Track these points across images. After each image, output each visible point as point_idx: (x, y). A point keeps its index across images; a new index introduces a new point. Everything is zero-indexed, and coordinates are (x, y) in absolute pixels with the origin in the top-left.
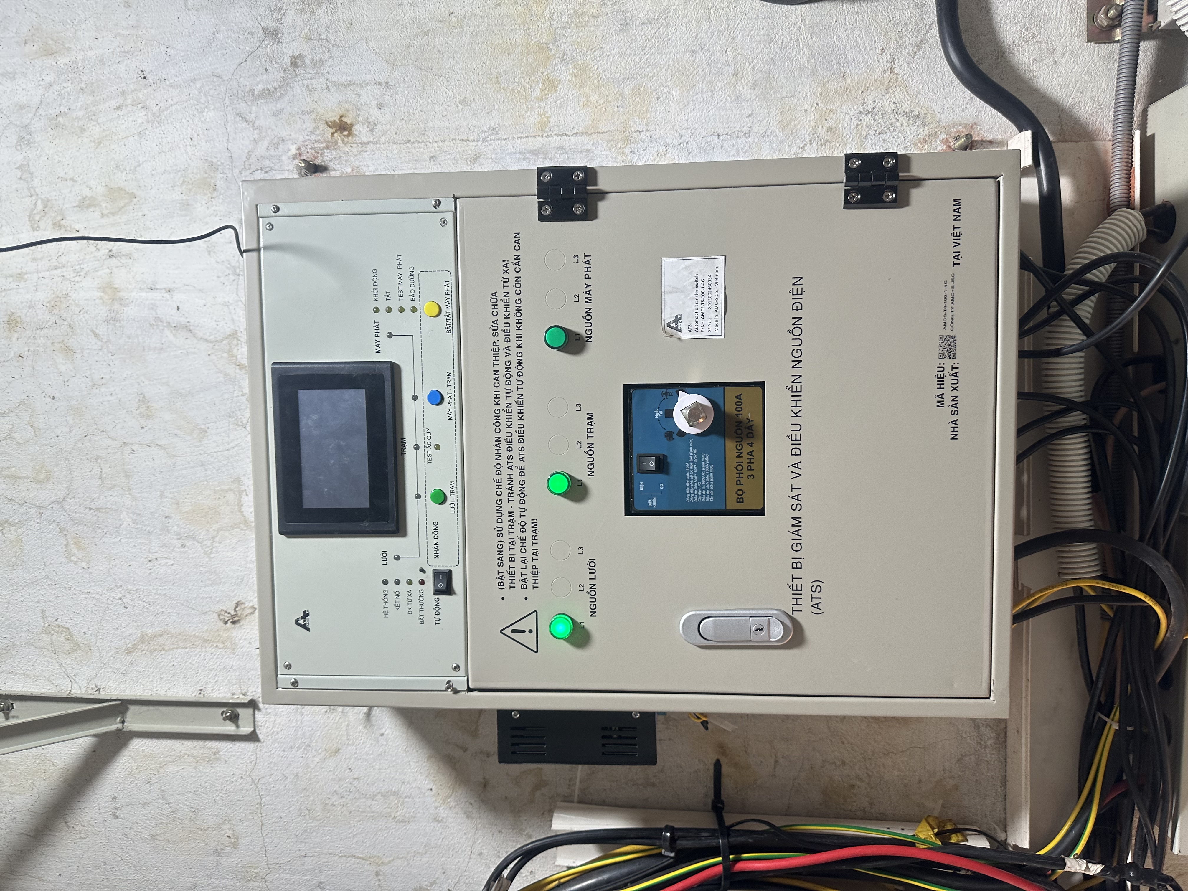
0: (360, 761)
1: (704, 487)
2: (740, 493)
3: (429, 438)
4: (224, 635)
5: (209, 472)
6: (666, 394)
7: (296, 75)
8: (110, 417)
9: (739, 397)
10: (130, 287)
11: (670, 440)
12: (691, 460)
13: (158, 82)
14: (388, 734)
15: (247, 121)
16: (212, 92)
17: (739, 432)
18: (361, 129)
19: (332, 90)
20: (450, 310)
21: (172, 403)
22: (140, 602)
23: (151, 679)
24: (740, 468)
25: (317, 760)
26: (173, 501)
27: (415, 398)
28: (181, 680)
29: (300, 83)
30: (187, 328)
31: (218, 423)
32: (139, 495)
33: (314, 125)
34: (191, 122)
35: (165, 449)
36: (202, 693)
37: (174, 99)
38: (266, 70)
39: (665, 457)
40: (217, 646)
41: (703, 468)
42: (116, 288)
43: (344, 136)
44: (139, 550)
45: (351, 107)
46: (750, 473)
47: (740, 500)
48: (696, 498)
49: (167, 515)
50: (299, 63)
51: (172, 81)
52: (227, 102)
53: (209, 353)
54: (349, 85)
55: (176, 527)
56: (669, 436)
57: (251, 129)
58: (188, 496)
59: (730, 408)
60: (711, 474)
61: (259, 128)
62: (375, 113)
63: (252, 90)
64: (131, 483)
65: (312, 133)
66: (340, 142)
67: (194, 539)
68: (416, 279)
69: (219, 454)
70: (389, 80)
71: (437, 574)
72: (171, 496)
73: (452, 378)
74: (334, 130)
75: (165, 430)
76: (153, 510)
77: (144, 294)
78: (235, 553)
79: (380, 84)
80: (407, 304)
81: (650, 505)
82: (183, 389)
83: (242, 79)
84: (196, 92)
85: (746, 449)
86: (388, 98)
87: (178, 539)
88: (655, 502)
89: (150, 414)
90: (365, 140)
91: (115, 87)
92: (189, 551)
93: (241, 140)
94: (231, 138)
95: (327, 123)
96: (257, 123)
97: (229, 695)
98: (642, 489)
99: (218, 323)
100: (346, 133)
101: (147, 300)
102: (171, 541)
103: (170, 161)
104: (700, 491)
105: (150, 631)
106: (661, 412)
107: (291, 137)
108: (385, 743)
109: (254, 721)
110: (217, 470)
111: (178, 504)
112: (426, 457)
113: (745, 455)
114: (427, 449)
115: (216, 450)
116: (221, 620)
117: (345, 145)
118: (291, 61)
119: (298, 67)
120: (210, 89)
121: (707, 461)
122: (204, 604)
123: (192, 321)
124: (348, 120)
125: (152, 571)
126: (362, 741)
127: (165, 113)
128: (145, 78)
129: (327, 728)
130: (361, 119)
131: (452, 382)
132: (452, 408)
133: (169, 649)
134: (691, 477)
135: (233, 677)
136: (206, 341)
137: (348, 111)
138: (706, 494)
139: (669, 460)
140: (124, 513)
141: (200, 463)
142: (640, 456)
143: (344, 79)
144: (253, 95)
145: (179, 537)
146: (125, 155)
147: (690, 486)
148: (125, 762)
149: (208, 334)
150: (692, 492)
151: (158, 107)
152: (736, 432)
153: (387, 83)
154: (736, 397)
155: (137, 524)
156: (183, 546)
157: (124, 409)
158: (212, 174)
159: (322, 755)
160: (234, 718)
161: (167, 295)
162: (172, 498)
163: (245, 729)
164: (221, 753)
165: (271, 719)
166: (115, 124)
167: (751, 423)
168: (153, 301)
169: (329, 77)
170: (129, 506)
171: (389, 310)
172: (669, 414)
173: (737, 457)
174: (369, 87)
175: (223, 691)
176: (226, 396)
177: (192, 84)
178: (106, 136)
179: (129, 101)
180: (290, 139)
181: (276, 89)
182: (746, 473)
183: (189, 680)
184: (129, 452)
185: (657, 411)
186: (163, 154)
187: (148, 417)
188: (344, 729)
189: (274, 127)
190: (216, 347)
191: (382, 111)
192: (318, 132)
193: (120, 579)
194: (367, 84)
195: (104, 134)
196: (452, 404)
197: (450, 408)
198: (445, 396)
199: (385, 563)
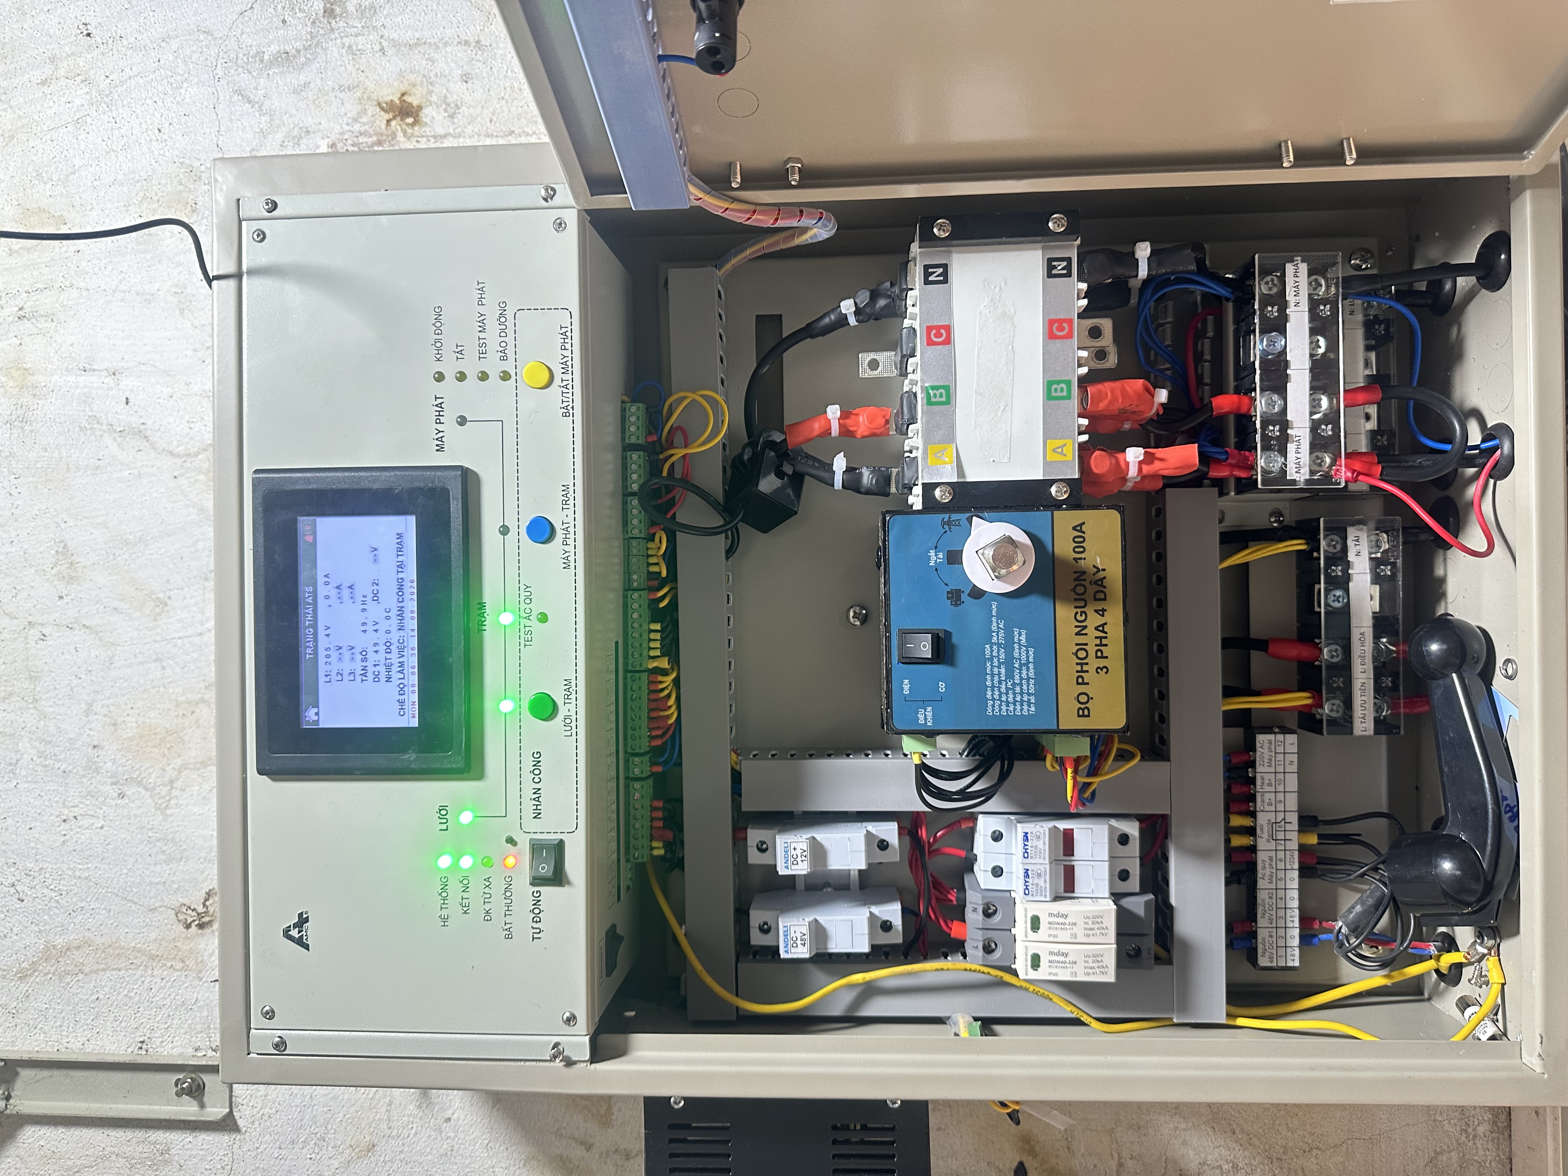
0: (409, 1166)
1: (1018, 689)
2: (1083, 699)
3: (528, 601)
4: (185, 947)
5: (168, 671)
6: (949, 523)
7: (332, 30)
8: (7, 580)
9: (1079, 528)
10: (50, 366)
11: (956, 605)
12: (995, 640)
13: (111, 41)
14: (458, 1119)
15: (250, 102)
16: (196, 56)
17: (1080, 590)
18: (434, 114)
19: (390, 52)
20: (569, 377)
21: (111, 557)
22: (46, 891)
23: (58, 1024)
24: (1082, 654)
25: (335, 1163)
26: (107, 719)
27: (504, 530)
28: (109, 1024)
29: (339, 41)
30: (140, 433)
31: (186, 589)
32: (51, 710)
33: (359, 108)
34: (160, 103)
35: (96, 633)
36: (144, 1046)
37: (134, 68)
38: (284, 22)
39: (948, 634)
40: (172, 966)
41: (1016, 655)
42: (26, 369)
43: (407, 125)
44: (47, 803)
45: (419, 79)
46: (1102, 663)
47: (1084, 712)
48: (1004, 708)
49: (96, 744)
50: (338, 10)
51: (132, 40)
52: (220, 72)
53: (176, 474)
54: (417, 45)
55: (109, 764)
56: (955, 597)
57: (257, 114)
58: (133, 711)
59: (1064, 547)
60: (1031, 666)
61: (271, 113)
62: (457, 88)
63: (259, 54)
64: (38, 689)
65: (355, 120)
66: (400, 134)
67: (140, 783)
68: (510, 323)
69: (186, 640)
70: (482, 38)
71: (536, 848)
72: (105, 711)
73: (571, 495)
74: (391, 116)
75: (98, 601)
76: (72, 736)
77: (72, 379)
78: (207, 808)
79: (467, 43)
80: (493, 367)
81: (921, 721)
82: (130, 533)
83: (244, 36)
84: (171, 58)
85: (1094, 620)
86: (479, 64)
87: (112, 784)
88: (929, 715)
89: (73, 574)
90: (440, 131)
91: (41, 50)
92: (133, 805)
93: (241, 133)
94: (222, 128)
95: (379, 104)
96: (267, 105)
97: (190, 1051)
98: (906, 691)
99: (192, 425)
100: (410, 120)
101: (77, 387)
102: (100, 787)
103: (124, 166)
104: (1011, 696)
105: (60, 941)
106: (941, 555)
107: (320, 127)
108: (452, 1135)
109: (231, 1097)
110: (183, 668)
111: (115, 725)
112: (523, 636)
113: (1091, 631)
114: (524, 621)
115: (180, 634)
116: (179, 921)
117: (409, 139)
118: (324, 7)
119: (335, 18)
120: (194, 52)
121: (1023, 642)
122: (152, 894)
123: (150, 422)
124: (413, 100)
125: (68, 837)
126: (414, 1131)
127: (119, 89)
128: (89, 35)
129: (353, 1109)
130: (434, 98)
131: (571, 502)
132: (570, 548)
133: (91, 972)
134: (995, 671)
135: (198, 1019)
136: (172, 454)
137: (414, 85)
138: (1022, 702)
139: (955, 640)
140: (26, 740)
141: (154, 657)
142: (904, 633)
143: (409, 36)
144: (262, 61)
145: (114, 780)
146: (52, 156)
147: (993, 687)
148: (10, 1168)
149: (175, 443)
150: (996, 696)
151: (108, 81)
152: (1074, 590)
153: (478, 42)
154: (1074, 528)
155: (45, 759)
156: (122, 795)
157: (31, 566)
158: (192, 186)
159: (344, 1156)
160: (196, 1091)
161: (109, 380)
162: (105, 715)
163: (215, 1111)
164: (172, 1152)
165: (261, 1093)
166: (39, 108)
167: (1101, 574)
168: (86, 390)
169: (385, 32)
170: (34, 729)
171: (462, 377)
172: (955, 557)
173: (1077, 634)
174: (449, 49)
175: (179, 1043)
177: (163, 44)
178: (23, 127)
179: (62, 72)
180: (319, 131)
181: (298, 51)
182: (1093, 663)
183: (123, 1025)
184: (37, 638)
185: (932, 553)
186: (113, 154)
187: (71, 580)
188: (384, 1109)
189: (294, 112)
190: (188, 465)
191: (470, 85)
192: (364, 120)
193: (13, 851)
194: (446, 44)
195: (20, 124)
196: (571, 541)
197: (567, 548)
198: (558, 526)
199: (444, 827)
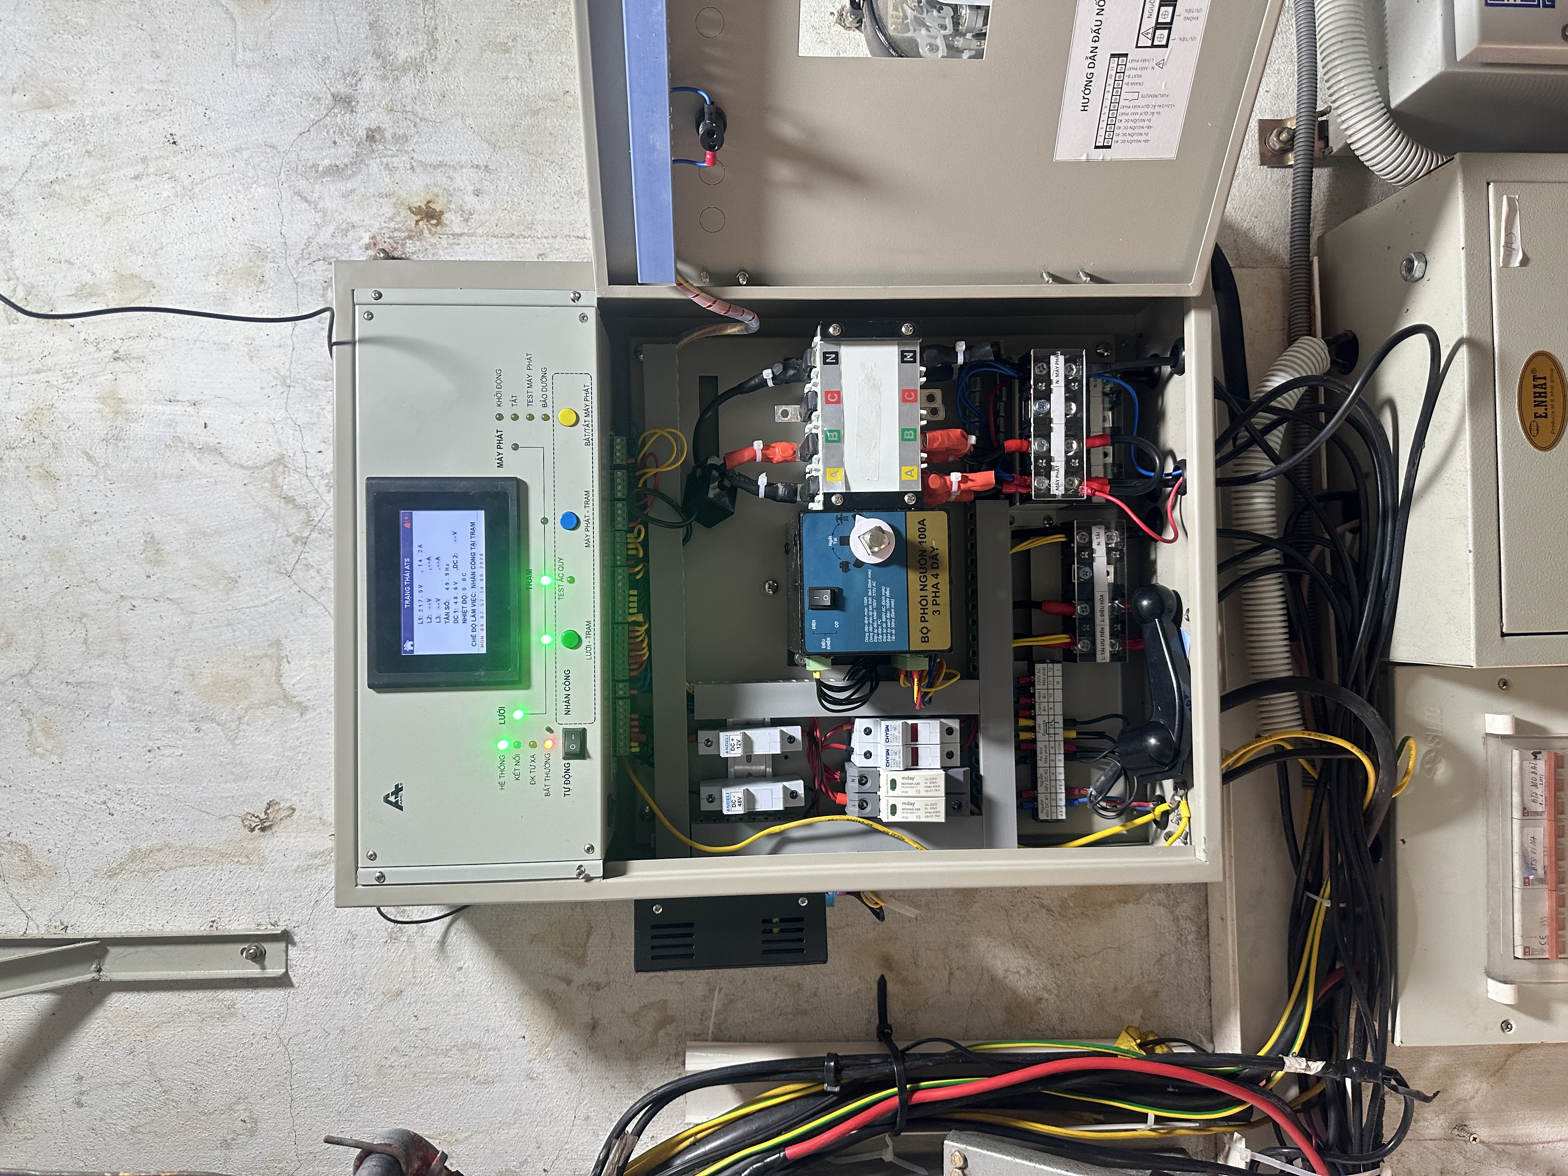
0: (429, 1005)
1: (884, 626)
2: (925, 631)
3: (560, 569)
4: (249, 846)
5: (238, 634)
6: (841, 519)
7: (373, 151)
8: (103, 563)
9: (922, 522)
10: (140, 397)
11: (846, 572)
12: (870, 594)
13: (193, 149)
14: (468, 967)
15: (307, 201)
16: (263, 165)
17: (923, 562)
18: (453, 218)
19: (418, 170)
20: (589, 419)
21: (191, 546)
22: (132, 806)
23: (142, 911)
24: (924, 603)
25: (371, 1007)
26: (187, 672)
27: (545, 521)
28: (185, 909)
29: (378, 160)
30: (217, 451)
31: (253, 571)
32: (139, 664)
33: (394, 210)
34: (234, 198)
35: (178, 604)
36: (215, 925)
37: (213, 170)
38: (335, 143)
39: (841, 590)
40: (238, 861)
41: (883, 604)
42: (121, 399)
43: (432, 225)
44: (135, 737)
45: (441, 191)
46: (936, 608)
47: (925, 639)
48: (876, 637)
49: (177, 690)
50: (378, 137)
51: (211, 149)
52: (283, 177)
53: (245, 482)
54: (439, 166)
55: (188, 706)
56: (845, 566)
57: (313, 211)
58: (208, 665)
59: (913, 534)
60: (893, 610)
61: (324, 211)
62: (471, 201)
63: (315, 166)
64: (128, 648)
65: (391, 219)
66: (426, 232)
67: (213, 720)
68: (549, 382)
69: (253, 610)
70: (489, 163)
71: (567, 733)
72: (184, 664)
73: (591, 498)
74: (419, 217)
75: (179, 580)
76: (157, 684)
77: (160, 407)
78: (269, 738)
79: (478, 167)
80: (537, 410)
81: (824, 647)
82: (207, 527)
83: (303, 152)
84: (243, 165)
85: (931, 581)
86: (488, 183)
87: (190, 721)
88: (829, 643)
89: (159, 559)
90: (458, 231)
91: (134, 153)
92: (206, 737)
93: (300, 224)
94: (285, 221)
95: (410, 208)
96: (321, 205)
97: (253, 926)
98: (814, 627)
99: (259, 445)
100: (434, 222)
101: (164, 414)
102: (180, 724)
103: (204, 245)
104: (880, 630)
105: (144, 846)
106: (836, 540)
107: (364, 223)
108: (463, 979)
109: (287, 960)
110: (250, 631)
111: (193, 675)
112: (557, 592)
113: (929, 587)
114: (558, 582)
115: (248, 605)
116: (245, 826)
117: (433, 235)
118: (367, 133)
119: (375, 142)
120: (262, 161)
121: (888, 595)
122: (222, 806)
123: (224, 442)
124: (437, 207)
125: (152, 763)
126: (433, 979)
127: (200, 187)
128: (174, 143)
129: (386, 964)
130: (453, 206)
131: (591, 502)
132: (590, 533)
133: (170, 869)
134: (870, 613)
135: (260, 902)
136: (242, 467)
137: (437, 196)
138: (887, 633)
139: (844, 594)
140: (117, 688)
141: (226, 623)
142: (812, 590)
143: (433, 159)
144: (317, 171)
145: (192, 718)
146: (143, 234)
147: (869, 624)
148: (99, 1027)
149: (245, 458)
150: (871, 630)
151: (190, 179)
152: (919, 562)
153: (486, 167)
154: (919, 523)
155: (134, 702)
156: (198, 730)
157: (123, 552)
158: (260, 263)
159: (378, 1000)
160: (259, 957)
161: (191, 409)
162: (185, 668)
163: (274, 971)
164: (238, 1006)
165: (311, 956)
166: (132, 197)
167: (936, 552)
168: (171, 417)
169: (415, 155)
170: (124, 679)
171: (515, 417)
172: (845, 541)
173: (921, 590)
174: (464, 170)
175: (244, 921)
176: (265, 537)
177: (237, 154)
178: (118, 211)
179: (152, 170)
180: (362, 226)
181: (346, 166)
182: (931, 608)
183: (197, 909)
184: (127, 608)
185: (830, 538)
186: (195, 236)
187: (157, 563)
188: (410, 963)
189: (343, 211)
190: (255, 475)
191: (480, 198)
192: (398, 219)
193: (105, 776)
194: (462, 167)
195: (115, 209)
196: (590, 529)
197: (587, 533)
198: (582, 519)
199: (502, 721)
